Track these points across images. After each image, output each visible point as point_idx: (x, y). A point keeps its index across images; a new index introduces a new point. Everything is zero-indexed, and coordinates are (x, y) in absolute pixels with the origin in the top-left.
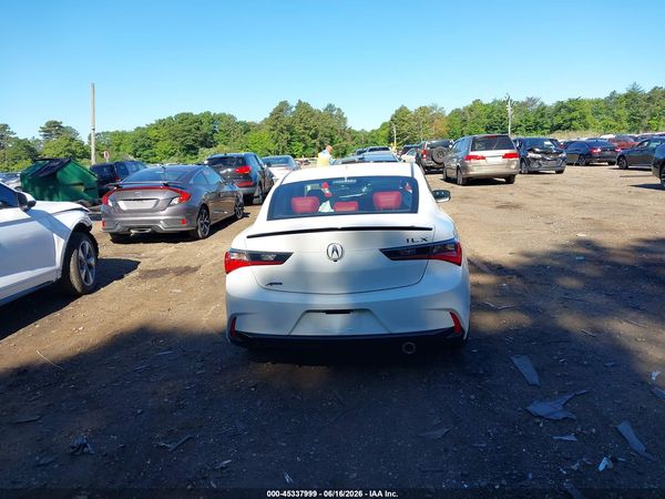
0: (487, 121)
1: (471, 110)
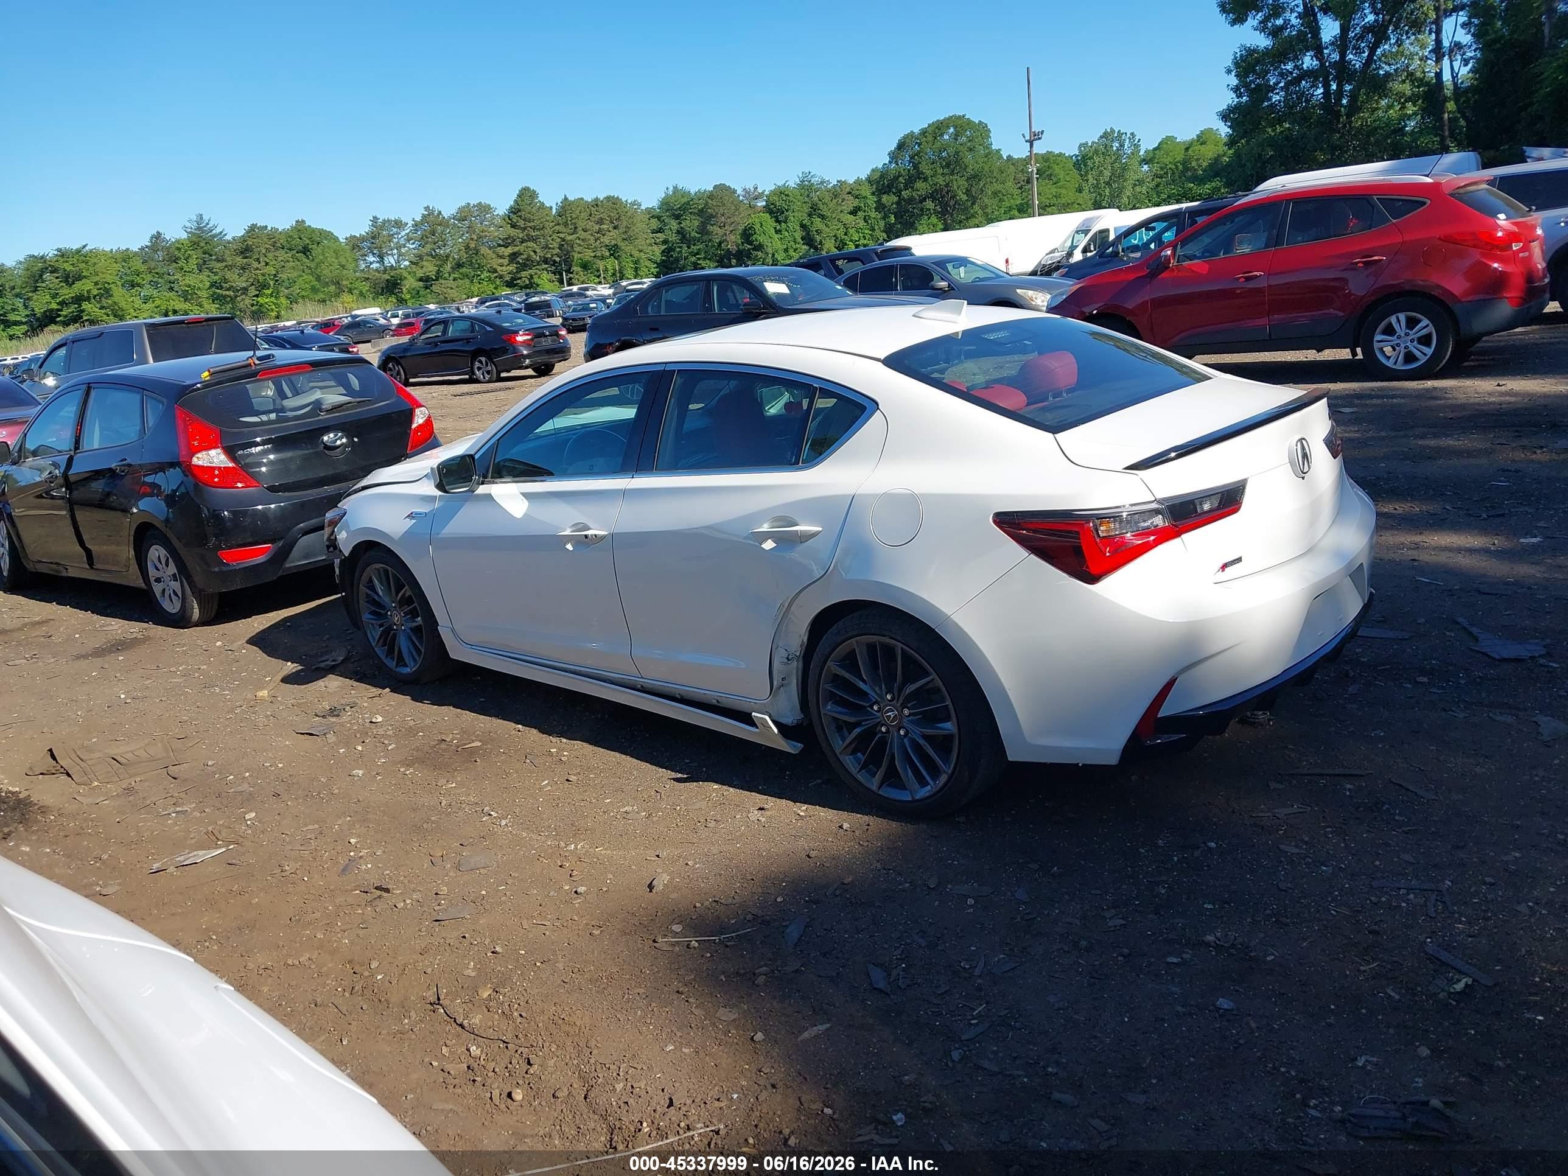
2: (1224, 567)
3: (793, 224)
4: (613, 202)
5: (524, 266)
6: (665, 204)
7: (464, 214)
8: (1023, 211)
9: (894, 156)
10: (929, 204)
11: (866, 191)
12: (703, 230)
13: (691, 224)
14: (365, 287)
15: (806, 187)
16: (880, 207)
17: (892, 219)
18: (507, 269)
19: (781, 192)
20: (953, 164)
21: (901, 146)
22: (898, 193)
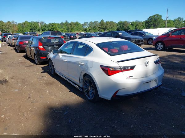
0: (30, 27)
1: (25, 24)
2: (129, 77)
3: (134, 26)
4: (112, 22)
5: (101, 29)
6: (119, 23)
7: (95, 22)
8: (165, 27)
9: (148, 19)
10: (152, 25)
11: (144, 23)
12: (123, 26)
13: (121, 25)
14: (83, 30)
15: (136, 22)
16: (145, 25)
17: (147, 27)
18: (99, 29)
19: (133, 22)
20: (156, 20)
21: (149, 18)
22: (148, 24)
